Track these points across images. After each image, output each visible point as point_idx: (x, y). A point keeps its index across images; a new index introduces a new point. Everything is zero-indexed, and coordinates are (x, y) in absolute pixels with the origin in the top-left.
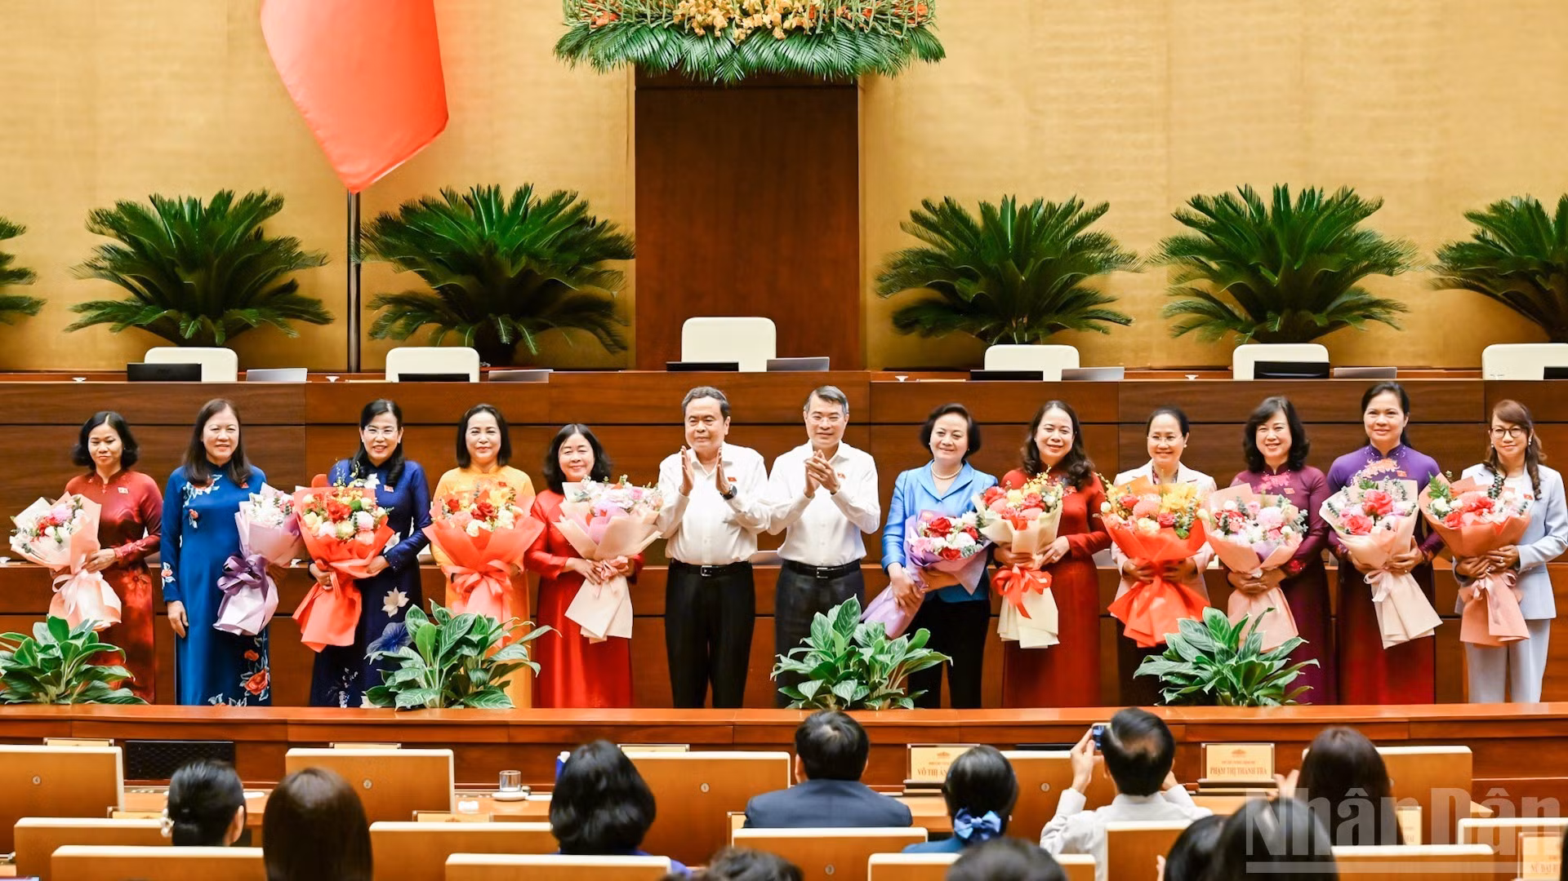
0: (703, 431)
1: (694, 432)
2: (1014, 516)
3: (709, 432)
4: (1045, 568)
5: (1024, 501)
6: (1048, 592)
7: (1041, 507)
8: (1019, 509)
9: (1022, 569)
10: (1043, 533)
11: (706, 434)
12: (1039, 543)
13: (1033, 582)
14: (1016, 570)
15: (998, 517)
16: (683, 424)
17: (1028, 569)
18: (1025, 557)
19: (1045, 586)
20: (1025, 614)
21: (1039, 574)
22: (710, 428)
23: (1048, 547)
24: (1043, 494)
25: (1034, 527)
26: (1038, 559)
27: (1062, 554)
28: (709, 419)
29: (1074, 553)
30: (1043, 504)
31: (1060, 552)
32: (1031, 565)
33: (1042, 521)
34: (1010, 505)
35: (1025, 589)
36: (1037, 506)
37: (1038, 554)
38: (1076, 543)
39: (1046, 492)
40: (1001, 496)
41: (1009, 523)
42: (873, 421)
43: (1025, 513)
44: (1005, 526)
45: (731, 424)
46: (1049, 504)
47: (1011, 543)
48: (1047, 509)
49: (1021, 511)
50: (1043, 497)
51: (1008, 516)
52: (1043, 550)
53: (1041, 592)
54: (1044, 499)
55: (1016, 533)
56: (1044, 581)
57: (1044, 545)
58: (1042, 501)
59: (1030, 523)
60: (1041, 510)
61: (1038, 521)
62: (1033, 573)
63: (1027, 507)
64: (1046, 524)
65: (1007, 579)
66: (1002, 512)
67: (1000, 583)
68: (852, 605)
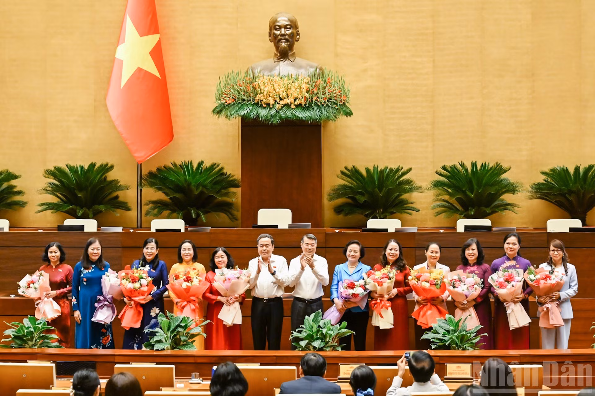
0: (265, 250)
1: (262, 251)
2: (378, 281)
3: (267, 250)
4: (389, 300)
5: (381, 276)
6: (390, 309)
7: (388, 278)
8: (380, 279)
9: (381, 300)
10: (388, 287)
11: (266, 251)
13: (385, 305)
14: (379, 301)
15: (372, 282)
16: (257, 248)
17: (383, 300)
18: (382, 296)
19: (389, 306)
20: (382, 317)
21: (387, 302)
22: (268, 249)
23: (390, 292)
24: (389, 273)
25: (385, 285)
26: (386, 297)
27: (395, 295)
28: (267, 245)
29: (399, 294)
30: (388, 277)
31: (394, 294)
32: (384, 299)
33: (388, 283)
34: (377, 277)
35: (382, 308)
36: (386, 277)
37: (386, 295)
38: (400, 291)
39: (390, 273)
40: (373, 274)
41: (376, 284)
42: (327, 247)
43: (382, 280)
44: (375, 285)
45: (274, 247)
46: (391, 277)
47: (376, 291)
48: (390, 279)
49: (381, 279)
50: (388, 274)
51: (376, 281)
52: (388, 293)
53: (387, 309)
54: (389, 275)
55: (379, 288)
56: (388, 305)
57: (388, 292)
58: (388, 276)
59: (384, 284)
60: (388, 279)
61: (386, 283)
62: (385, 302)
63: (383, 278)
64: (389, 284)
65: (375, 304)
66: (374, 280)
67: (373, 305)
68: (319, 313)
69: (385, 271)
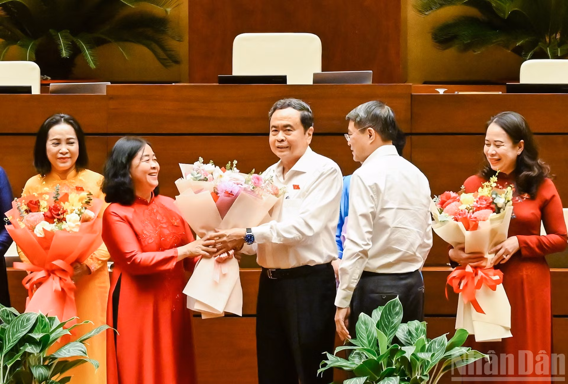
0: (282, 141)
1: (275, 142)
2: (466, 218)
3: (288, 142)
4: (497, 266)
5: (475, 203)
6: (500, 288)
7: (492, 209)
8: (471, 211)
9: (475, 268)
10: (494, 233)
11: (285, 144)
12: (490, 244)
13: (485, 278)
14: (469, 269)
15: (450, 219)
16: (268, 134)
17: (481, 268)
18: (478, 256)
19: (497, 282)
20: (479, 309)
21: (491, 272)
22: (290, 138)
23: (499, 247)
24: (494, 196)
25: (485, 227)
26: (490, 258)
27: (512, 253)
28: (288, 128)
29: (524, 252)
30: (493, 206)
31: (510, 251)
32: (483, 264)
33: (492, 221)
34: (463, 207)
35: (478, 286)
36: (487, 207)
37: (489, 254)
38: (527, 243)
39: (496, 195)
40: (455, 199)
41: (460, 224)
42: (414, 131)
43: (476, 214)
44: (458, 227)
46: (500, 205)
47: (464, 243)
48: (498, 210)
49: (473, 213)
50: (494, 199)
51: (460, 217)
52: (495, 249)
53: (494, 288)
54: (495, 201)
55: (468, 234)
56: (497, 278)
57: (496, 245)
58: (493, 202)
59: (480, 224)
60: (491, 211)
61: (488, 221)
62: (486, 271)
63: (479, 209)
64: (496, 224)
65: (461, 278)
66: (455, 214)
67: (455, 283)
68: (395, 305)
69: (485, 191)
